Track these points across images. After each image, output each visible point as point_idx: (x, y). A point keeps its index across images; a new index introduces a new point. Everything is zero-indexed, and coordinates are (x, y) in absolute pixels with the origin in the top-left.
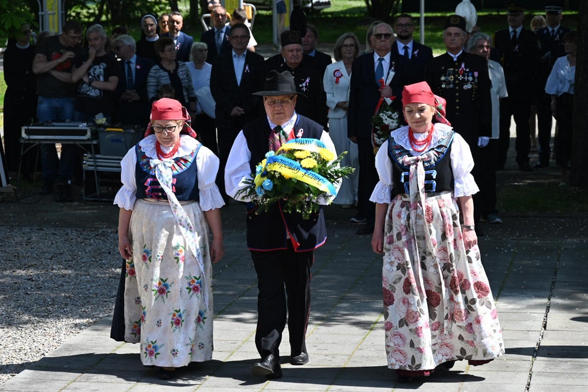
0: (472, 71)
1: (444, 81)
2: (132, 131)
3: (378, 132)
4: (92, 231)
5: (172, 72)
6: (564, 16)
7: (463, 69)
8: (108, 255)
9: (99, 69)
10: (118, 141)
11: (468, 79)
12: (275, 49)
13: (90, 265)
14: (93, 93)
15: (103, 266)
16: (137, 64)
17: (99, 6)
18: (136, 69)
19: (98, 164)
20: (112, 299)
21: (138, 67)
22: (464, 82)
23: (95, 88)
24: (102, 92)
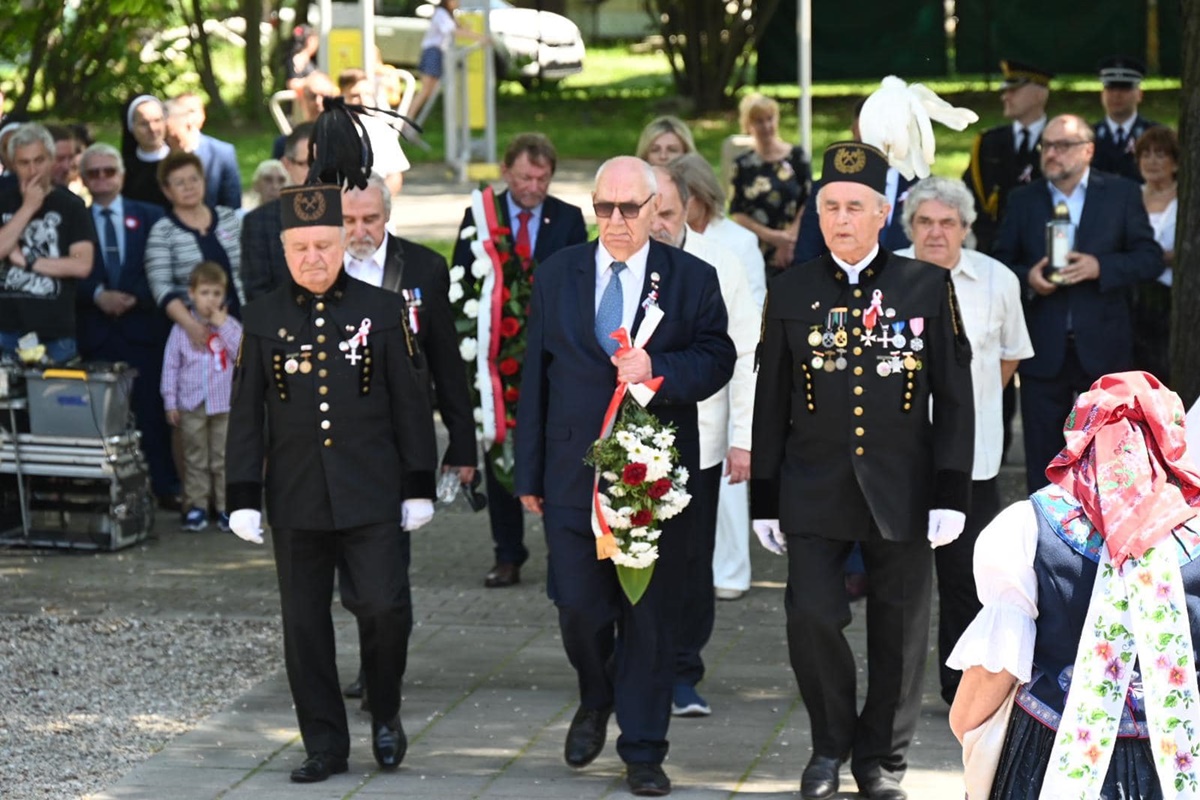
0: (904, 317)
1: (820, 348)
2: (109, 377)
3: (612, 490)
4: (12, 619)
5: (203, 232)
6: (1149, 95)
7: (875, 310)
8: (51, 677)
9: (48, 229)
10: (74, 401)
11: (890, 344)
12: (449, 175)
13: (8, 703)
14: (40, 287)
15: (40, 704)
16: (127, 214)
17: (25, 73)
18: (127, 230)
19: (26, 457)
20: (62, 784)
21: (131, 223)
22: (878, 351)
23: (40, 275)
24: (58, 283)
